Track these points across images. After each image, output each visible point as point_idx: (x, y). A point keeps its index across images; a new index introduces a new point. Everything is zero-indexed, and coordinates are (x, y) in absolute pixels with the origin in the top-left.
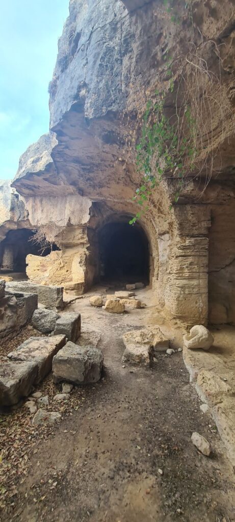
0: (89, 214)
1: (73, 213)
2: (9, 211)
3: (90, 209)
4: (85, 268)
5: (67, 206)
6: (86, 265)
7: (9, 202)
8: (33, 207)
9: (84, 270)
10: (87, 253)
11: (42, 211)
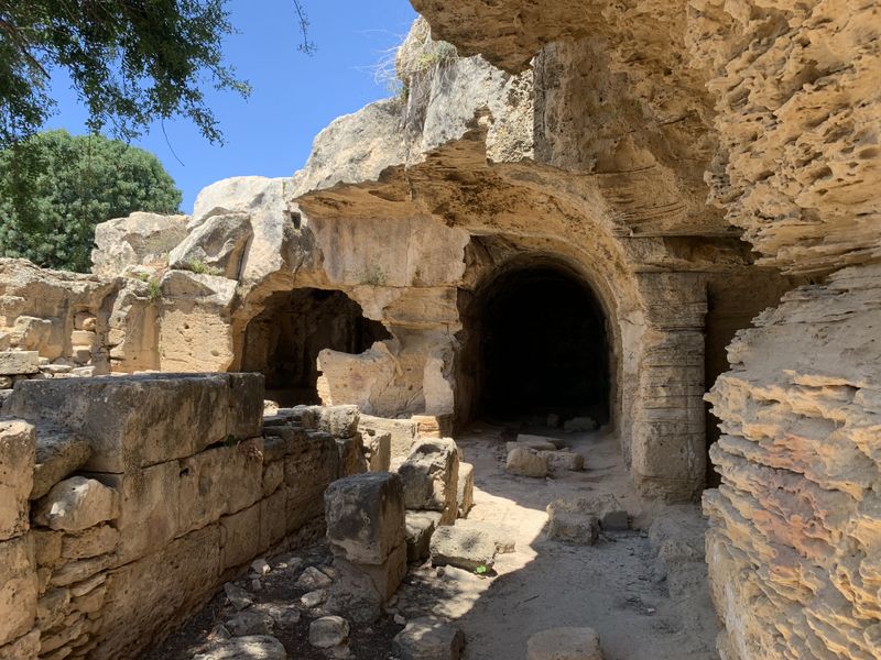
0: (464, 261)
1: (426, 256)
2: (278, 250)
3: (465, 249)
4: (454, 382)
5: (413, 240)
6: (454, 374)
7: (280, 230)
8: (334, 242)
9: (452, 387)
10: (458, 345)
11: (354, 250)
